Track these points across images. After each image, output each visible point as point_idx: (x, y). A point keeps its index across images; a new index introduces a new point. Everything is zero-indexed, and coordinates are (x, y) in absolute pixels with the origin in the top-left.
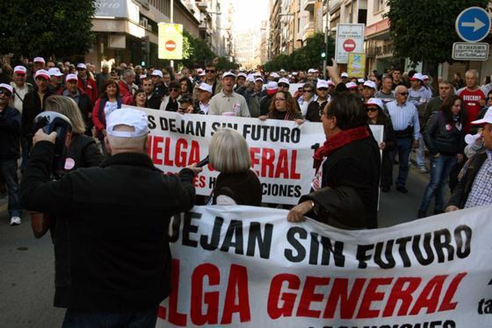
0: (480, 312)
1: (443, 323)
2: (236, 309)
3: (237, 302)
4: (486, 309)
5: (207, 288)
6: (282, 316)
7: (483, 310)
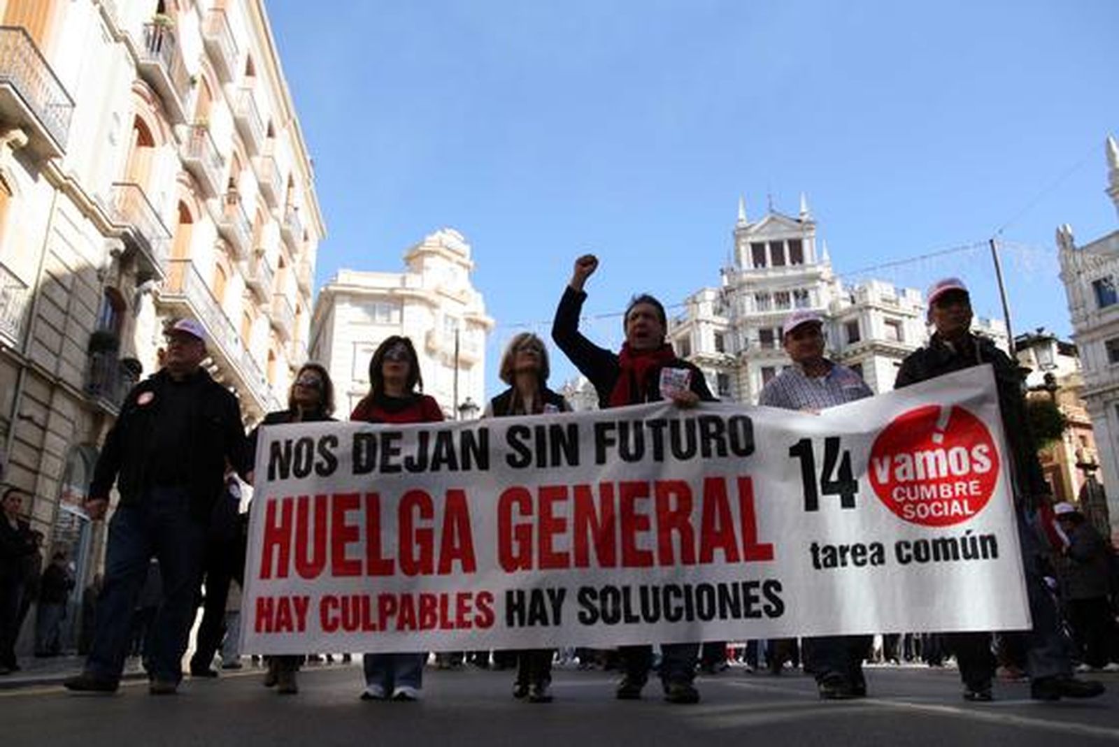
0: (817, 565)
1: (761, 584)
2: (456, 555)
3: (457, 545)
4: (825, 560)
5: (418, 523)
6: (520, 569)
7: (821, 561)
